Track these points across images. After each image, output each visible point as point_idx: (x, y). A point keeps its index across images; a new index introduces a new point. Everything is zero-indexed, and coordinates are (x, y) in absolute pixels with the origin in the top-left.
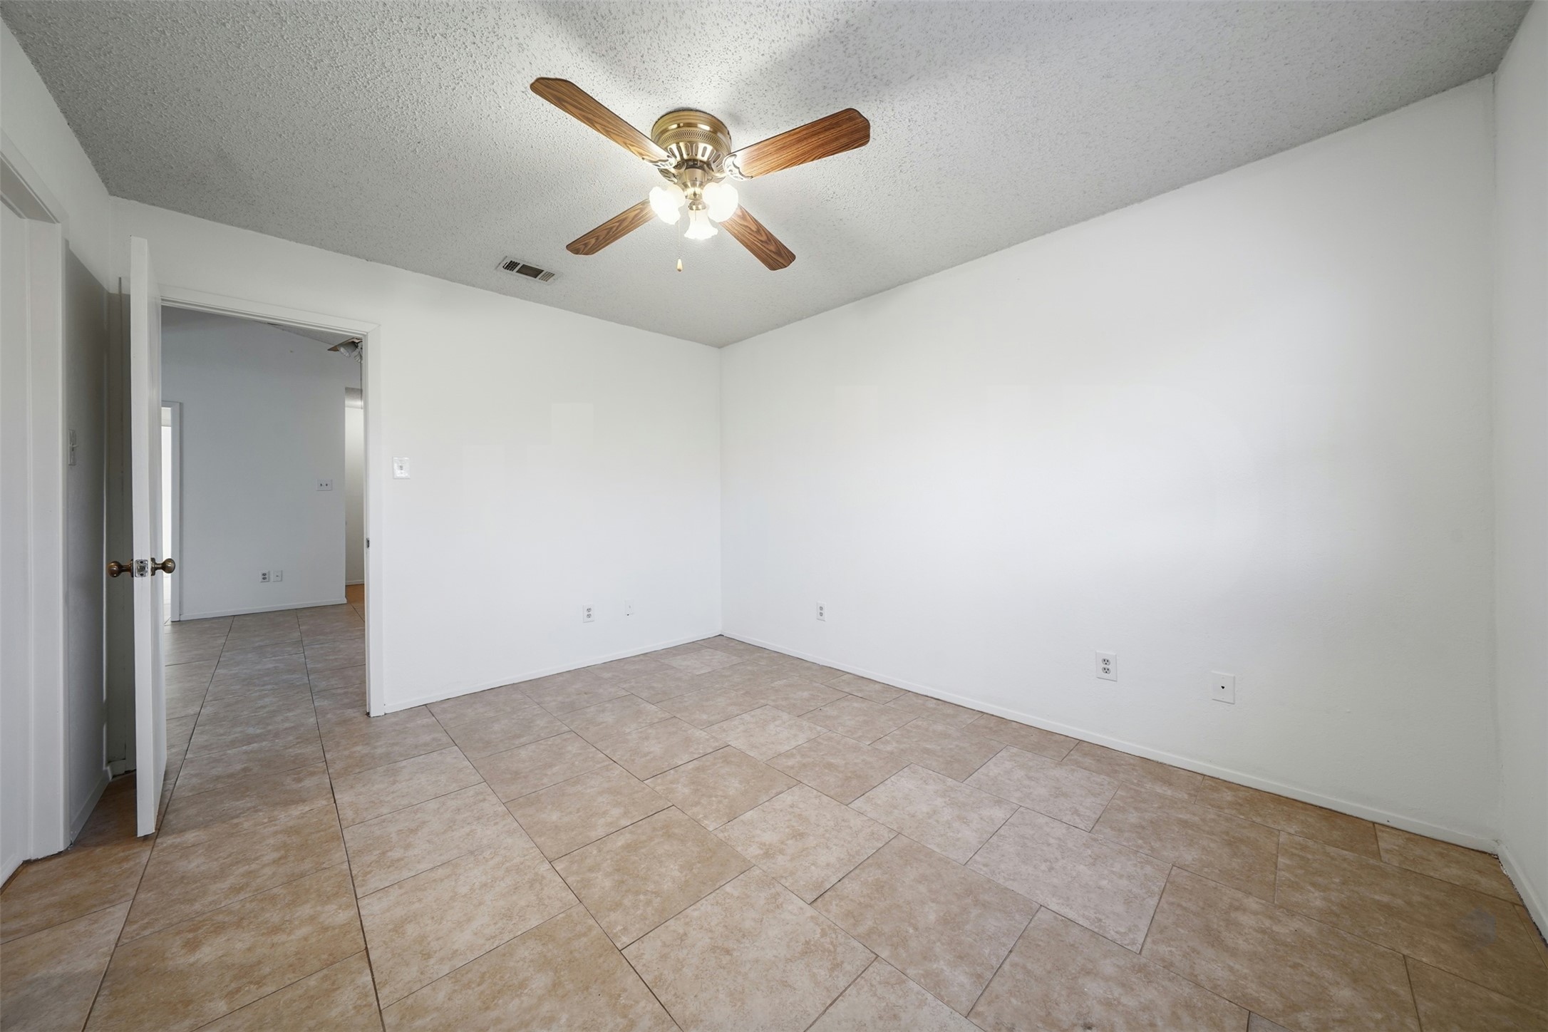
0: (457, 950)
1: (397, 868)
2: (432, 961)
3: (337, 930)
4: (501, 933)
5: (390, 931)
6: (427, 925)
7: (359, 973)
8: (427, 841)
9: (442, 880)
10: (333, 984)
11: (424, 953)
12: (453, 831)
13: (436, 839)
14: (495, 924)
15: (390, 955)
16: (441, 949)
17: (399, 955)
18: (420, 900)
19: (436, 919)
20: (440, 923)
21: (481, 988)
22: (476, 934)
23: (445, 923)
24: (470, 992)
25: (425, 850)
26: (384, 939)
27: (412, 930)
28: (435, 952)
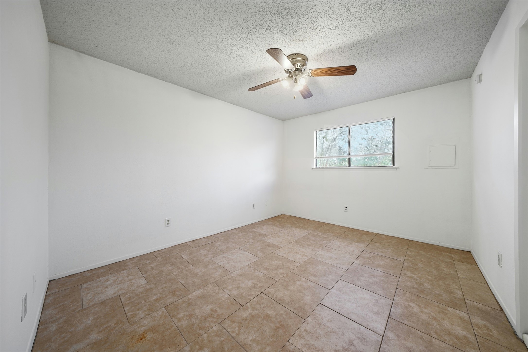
0: (370, 295)
1: (362, 336)
2: (377, 299)
3: (394, 331)
4: (359, 290)
5: (380, 315)
6: (371, 307)
7: (394, 313)
8: (343, 335)
9: (356, 314)
10: (401, 316)
11: (377, 302)
12: (332, 329)
13: (340, 333)
14: (358, 292)
15: (384, 309)
16: (373, 299)
17: (382, 307)
18: (367, 315)
19: (368, 306)
20: (368, 304)
21: (373, 286)
22: (363, 294)
23: (367, 303)
24: (375, 288)
25: (348, 332)
26: (383, 314)
27: (375, 310)
28: (374, 299)
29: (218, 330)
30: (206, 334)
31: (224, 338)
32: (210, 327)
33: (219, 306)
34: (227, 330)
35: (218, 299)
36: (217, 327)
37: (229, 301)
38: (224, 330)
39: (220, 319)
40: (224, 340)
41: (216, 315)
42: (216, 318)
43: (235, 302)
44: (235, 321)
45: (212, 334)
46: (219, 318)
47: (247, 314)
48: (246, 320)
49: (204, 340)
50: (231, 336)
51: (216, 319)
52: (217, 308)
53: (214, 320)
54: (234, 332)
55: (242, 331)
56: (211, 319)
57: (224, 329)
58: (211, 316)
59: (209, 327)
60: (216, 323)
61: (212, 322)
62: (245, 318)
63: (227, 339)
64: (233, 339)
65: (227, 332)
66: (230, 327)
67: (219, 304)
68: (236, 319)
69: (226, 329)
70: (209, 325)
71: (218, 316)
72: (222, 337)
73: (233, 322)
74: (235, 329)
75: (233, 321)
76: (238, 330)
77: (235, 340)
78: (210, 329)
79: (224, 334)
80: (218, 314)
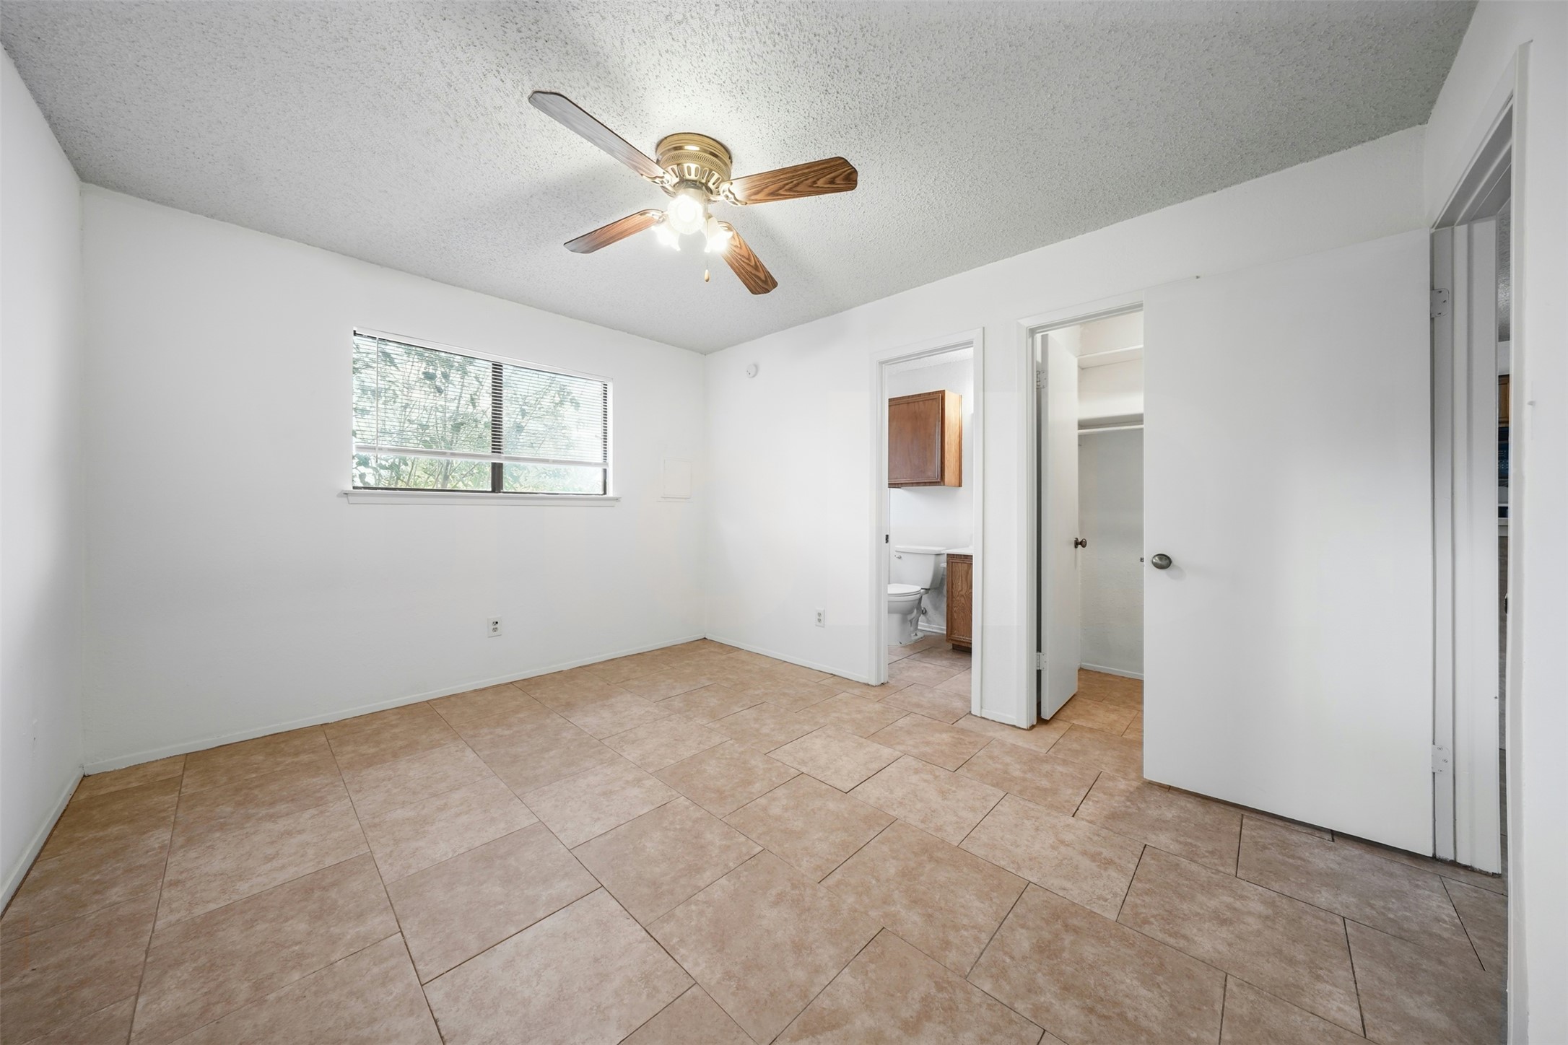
29: (987, 976)
30: (1016, 1006)
31: (1004, 957)
32: (989, 1002)
33: (899, 994)
34: (978, 954)
35: (867, 1006)
36: (981, 981)
37: (873, 966)
38: (982, 960)
39: (950, 980)
40: (1010, 956)
41: (940, 995)
42: (951, 990)
43: (870, 948)
44: (943, 940)
45: (1008, 988)
46: (949, 983)
47: (910, 914)
48: (930, 916)
49: (1033, 1004)
50: (989, 942)
51: (955, 991)
52: (913, 999)
53: (960, 995)
54: (977, 939)
55: (965, 921)
56: (961, 1006)
57: (979, 962)
58: (951, 1008)
59: (989, 1005)
60: (969, 986)
61: (968, 1000)
62: (924, 919)
63: (1003, 951)
64: (996, 936)
65: (982, 954)
66: (966, 948)
67: (892, 995)
68: (935, 939)
69: (976, 959)
70: (985, 1006)
71: (940, 988)
72: (1004, 961)
73: (947, 945)
74: (967, 938)
75: (944, 946)
76: (966, 930)
77: (998, 933)
78: (993, 999)
79: (993, 959)
80: (933, 991)
